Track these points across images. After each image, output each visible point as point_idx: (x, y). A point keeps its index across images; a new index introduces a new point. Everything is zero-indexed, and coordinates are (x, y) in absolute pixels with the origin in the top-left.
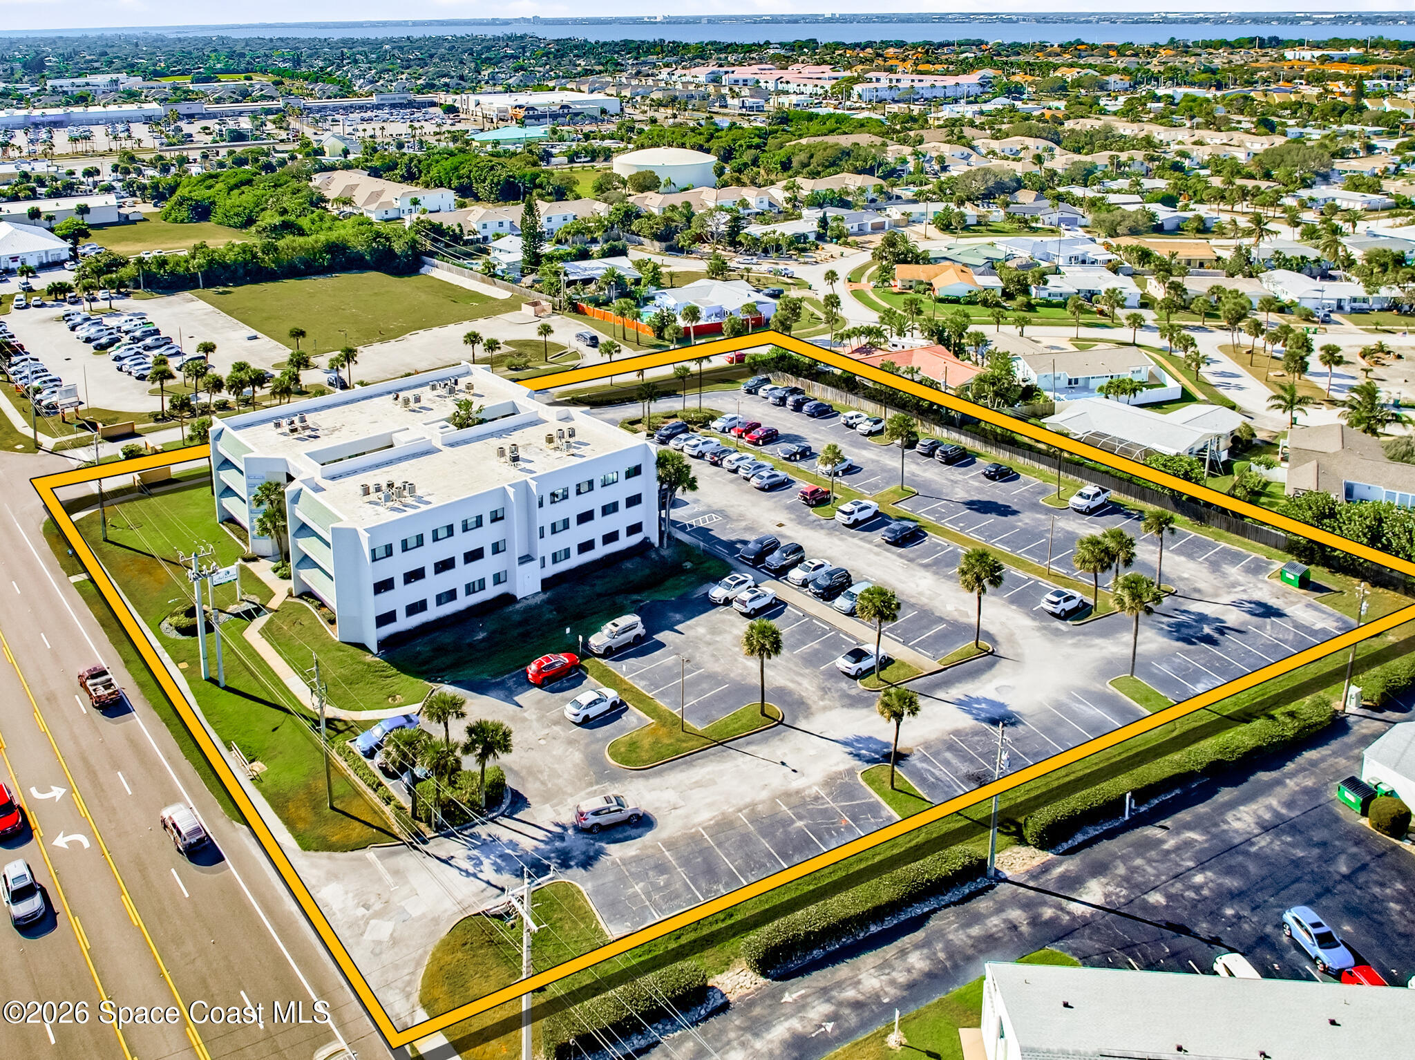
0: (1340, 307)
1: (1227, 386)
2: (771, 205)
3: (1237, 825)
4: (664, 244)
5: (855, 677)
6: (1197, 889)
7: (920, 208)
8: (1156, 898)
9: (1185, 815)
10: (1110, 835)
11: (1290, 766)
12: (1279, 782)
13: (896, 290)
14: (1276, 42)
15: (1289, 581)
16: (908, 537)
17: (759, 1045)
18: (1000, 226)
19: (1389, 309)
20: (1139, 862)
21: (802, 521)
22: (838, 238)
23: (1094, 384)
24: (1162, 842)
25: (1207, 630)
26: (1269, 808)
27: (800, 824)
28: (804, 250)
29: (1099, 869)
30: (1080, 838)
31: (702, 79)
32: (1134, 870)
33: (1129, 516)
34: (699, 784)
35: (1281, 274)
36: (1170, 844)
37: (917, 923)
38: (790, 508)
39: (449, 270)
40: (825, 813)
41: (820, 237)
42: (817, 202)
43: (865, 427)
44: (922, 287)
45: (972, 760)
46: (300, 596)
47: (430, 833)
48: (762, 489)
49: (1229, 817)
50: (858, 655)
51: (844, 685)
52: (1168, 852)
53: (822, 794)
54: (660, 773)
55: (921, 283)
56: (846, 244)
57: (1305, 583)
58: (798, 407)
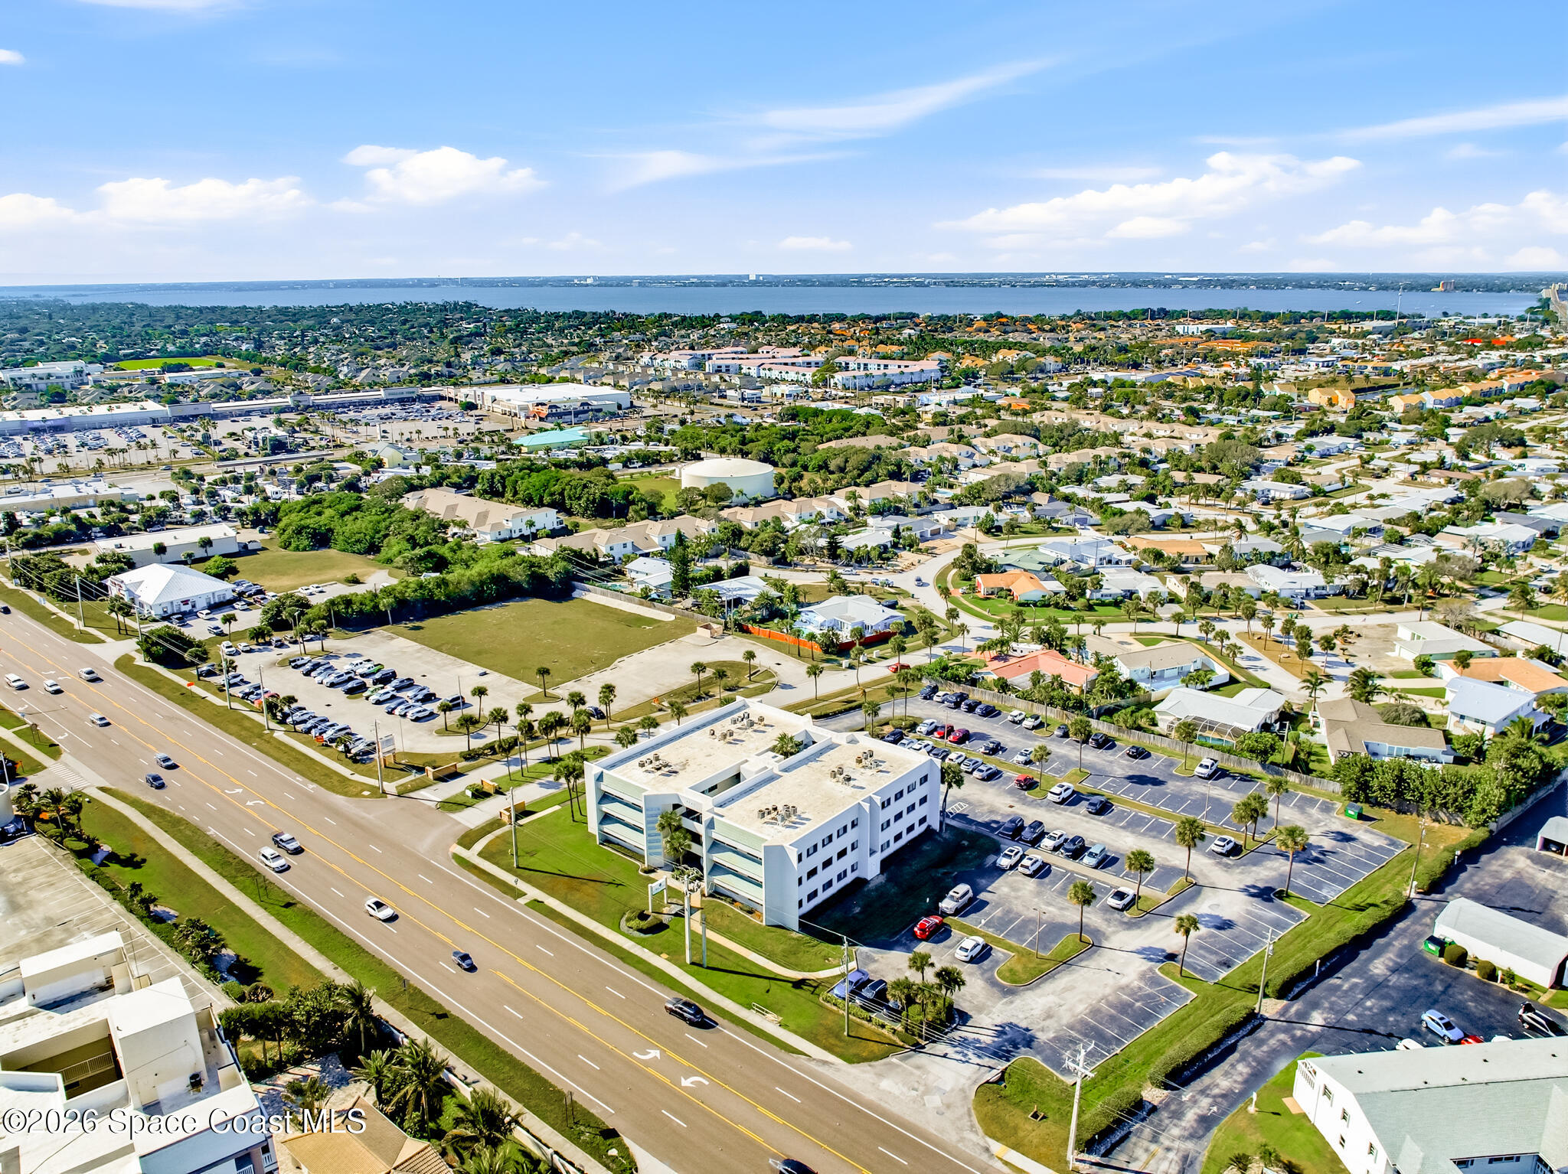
0: (1308, 594)
1: (1255, 668)
2: (839, 514)
3: (1376, 971)
4: (771, 559)
5: (1122, 910)
6: (1370, 1009)
7: (960, 513)
8: (1351, 1017)
9: (1347, 969)
10: (1313, 985)
11: (1392, 934)
12: (1389, 944)
13: (981, 595)
14: (1164, 314)
15: (1351, 816)
16: (1103, 808)
17: (1183, 1124)
18: (1029, 527)
19: (1340, 594)
20: (1333, 999)
21: (1024, 801)
22: (911, 546)
23: (1167, 674)
24: (1340, 986)
25: (1315, 854)
26: (1390, 959)
27: (1138, 1004)
28: (888, 559)
29: (1315, 1005)
30: (1296, 990)
31: (685, 363)
32: (1332, 1004)
33: (1234, 778)
34: (1066, 989)
35: (1261, 568)
36: (1346, 987)
37: (1232, 1049)
38: (1011, 792)
39: (603, 594)
40: (1149, 996)
41: (895, 545)
42: (880, 511)
43: (1029, 723)
44: (1003, 593)
45: (1216, 953)
46: (710, 895)
47: (923, 1043)
48: (983, 779)
49: (1371, 967)
50: (1120, 895)
51: (1117, 915)
52: (1346, 992)
53: (1142, 985)
54: (1038, 986)
55: (1002, 589)
56: (920, 551)
57: (1361, 817)
58: (971, 709)
